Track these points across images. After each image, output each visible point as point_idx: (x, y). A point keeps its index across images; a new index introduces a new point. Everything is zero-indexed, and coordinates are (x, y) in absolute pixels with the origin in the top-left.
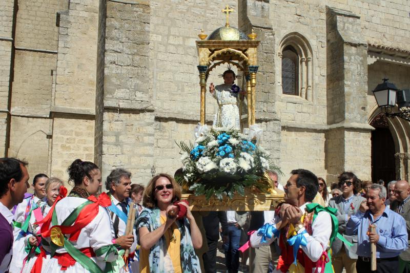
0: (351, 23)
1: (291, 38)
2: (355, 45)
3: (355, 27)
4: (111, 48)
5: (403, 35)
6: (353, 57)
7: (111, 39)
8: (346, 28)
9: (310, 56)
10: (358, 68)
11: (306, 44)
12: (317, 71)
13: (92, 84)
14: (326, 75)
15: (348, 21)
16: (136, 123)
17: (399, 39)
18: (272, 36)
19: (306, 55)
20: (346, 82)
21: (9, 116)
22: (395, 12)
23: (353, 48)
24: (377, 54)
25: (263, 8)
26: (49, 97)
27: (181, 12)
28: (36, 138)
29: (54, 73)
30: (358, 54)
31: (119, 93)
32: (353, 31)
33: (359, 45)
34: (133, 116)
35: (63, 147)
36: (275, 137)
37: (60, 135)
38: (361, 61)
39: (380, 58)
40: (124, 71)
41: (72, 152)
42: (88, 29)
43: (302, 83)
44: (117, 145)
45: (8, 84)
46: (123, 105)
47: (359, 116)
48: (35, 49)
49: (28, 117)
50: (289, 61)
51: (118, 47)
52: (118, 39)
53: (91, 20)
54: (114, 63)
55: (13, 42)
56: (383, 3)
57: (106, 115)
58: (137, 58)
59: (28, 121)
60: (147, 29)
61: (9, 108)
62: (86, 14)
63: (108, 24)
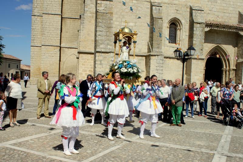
0: (199, 13)
1: (174, 20)
2: (199, 23)
3: (201, 15)
4: (99, 30)
5: (228, 16)
6: (198, 29)
7: (99, 26)
8: (197, 15)
9: (181, 27)
10: (200, 33)
11: (180, 22)
12: (184, 33)
13: (93, 41)
14: (188, 35)
15: (198, 12)
16: (107, 57)
17: (225, 18)
18: (162, 22)
19: (180, 27)
20: (194, 39)
21: (61, 47)
22: (225, 5)
23: (198, 24)
24: (210, 27)
25: (159, 9)
26: (77, 39)
27: (126, 12)
28: (71, 57)
29: (79, 31)
30: (200, 27)
31: (102, 46)
32: (200, 16)
33: (201, 23)
34: (106, 54)
35: (82, 64)
36: (161, 62)
37: (81, 60)
38: (202, 30)
39: (212, 28)
40: (103, 38)
41: (86, 66)
42: (91, 21)
43: (178, 39)
44: (101, 65)
45: (60, 34)
46: (103, 50)
47: (199, 53)
48: (71, 17)
49: (68, 48)
50: (173, 29)
51: (101, 29)
52: (101, 26)
53: (92, 17)
54: (100, 35)
55: (62, 15)
56: (219, 2)
57: (97, 54)
58: (108, 33)
59: (68, 50)
60: (112, 22)
61: (60, 45)
62: (90, 15)
63: (97, 21)
